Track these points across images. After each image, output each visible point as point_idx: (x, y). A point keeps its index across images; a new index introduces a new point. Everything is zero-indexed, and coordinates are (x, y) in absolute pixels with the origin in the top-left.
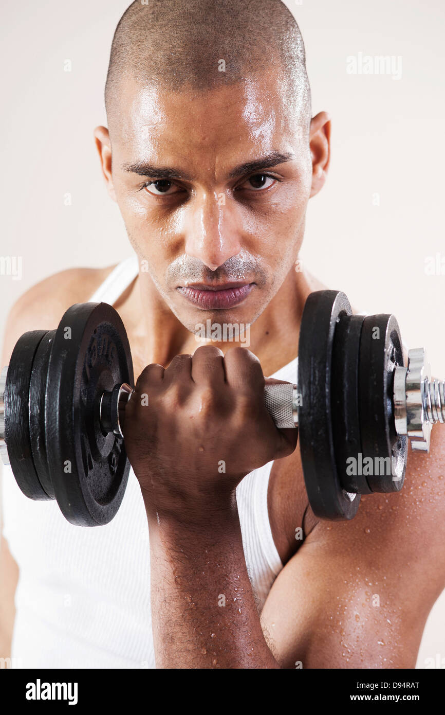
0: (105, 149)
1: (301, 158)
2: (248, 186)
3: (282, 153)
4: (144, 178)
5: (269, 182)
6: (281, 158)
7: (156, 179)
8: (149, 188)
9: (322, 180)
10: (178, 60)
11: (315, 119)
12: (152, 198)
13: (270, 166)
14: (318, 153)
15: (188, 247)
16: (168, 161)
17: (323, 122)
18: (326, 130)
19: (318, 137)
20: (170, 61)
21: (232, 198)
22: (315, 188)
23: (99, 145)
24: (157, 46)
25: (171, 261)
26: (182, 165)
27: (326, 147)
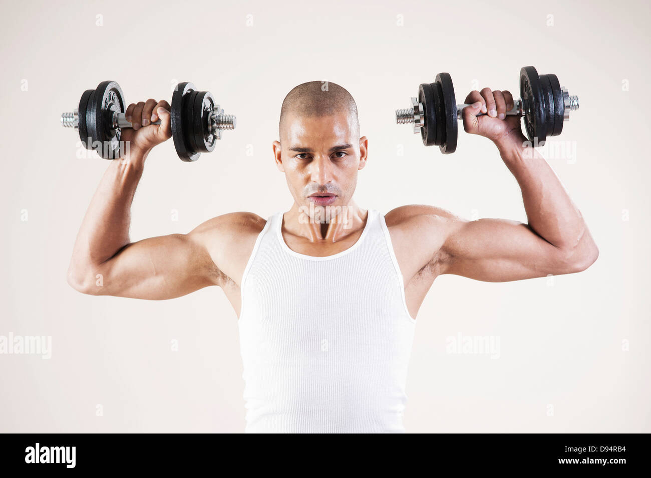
0: (278, 150)
1: (356, 149)
2: (335, 156)
3: (349, 144)
4: (297, 153)
5: (344, 155)
6: (349, 146)
7: (300, 153)
8: (297, 156)
9: (364, 163)
10: (310, 106)
11: (361, 139)
12: (299, 160)
13: (344, 148)
14: (363, 154)
15: (313, 179)
16: (305, 145)
17: (364, 140)
18: (366, 143)
19: (362, 147)
20: (307, 107)
21: (330, 161)
22: (361, 166)
23: (274, 147)
24: (301, 103)
25: (305, 186)
26: (311, 146)
27: (366, 151)
